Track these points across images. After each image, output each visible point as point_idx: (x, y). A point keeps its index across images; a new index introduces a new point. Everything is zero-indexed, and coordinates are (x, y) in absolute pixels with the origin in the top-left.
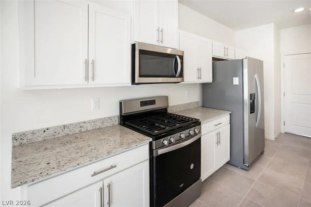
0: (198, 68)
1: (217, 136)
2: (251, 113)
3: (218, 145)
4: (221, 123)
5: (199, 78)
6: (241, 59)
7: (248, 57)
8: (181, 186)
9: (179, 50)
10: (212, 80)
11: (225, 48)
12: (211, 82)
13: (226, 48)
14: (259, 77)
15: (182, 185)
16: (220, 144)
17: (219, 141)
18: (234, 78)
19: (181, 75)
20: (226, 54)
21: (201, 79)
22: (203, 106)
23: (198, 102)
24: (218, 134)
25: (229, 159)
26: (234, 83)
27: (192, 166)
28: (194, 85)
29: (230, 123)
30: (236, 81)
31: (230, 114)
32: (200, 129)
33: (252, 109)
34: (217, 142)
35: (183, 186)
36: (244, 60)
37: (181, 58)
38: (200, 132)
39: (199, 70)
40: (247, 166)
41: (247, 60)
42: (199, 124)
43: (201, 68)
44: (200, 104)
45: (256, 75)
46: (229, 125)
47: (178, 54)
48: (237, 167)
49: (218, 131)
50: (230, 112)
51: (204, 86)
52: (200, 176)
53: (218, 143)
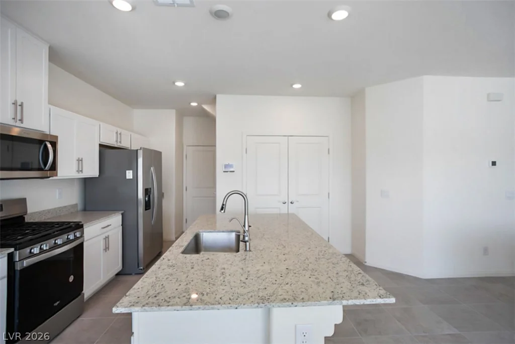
0: (79, 158)
1: (104, 240)
2: (146, 210)
3: (106, 251)
4: (110, 225)
5: (80, 171)
6: (135, 150)
7: (143, 148)
8: (56, 304)
9: (48, 133)
10: (98, 174)
11: (117, 133)
12: (98, 176)
13: (119, 133)
14: (156, 170)
15: (58, 302)
16: (108, 249)
17: (107, 247)
18: (127, 172)
19: (54, 167)
20: (119, 140)
21: (82, 173)
22: (85, 210)
23: (77, 204)
24: (107, 238)
25: (121, 268)
26: (127, 178)
27: (71, 279)
28: (71, 180)
29: (122, 225)
30: (129, 175)
31: (122, 214)
32: (83, 233)
33: (148, 205)
34: (104, 248)
35: (58, 304)
36: (139, 151)
37: (54, 145)
38: (82, 236)
39: (80, 161)
40: (141, 269)
41: (142, 151)
42: (82, 226)
43: (82, 159)
44: (80, 207)
45: (152, 168)
46: (121, 227)
47: (49, 140)
48: (131, 274)
49: (106, 235)
50: (123, 212)
51: (87, 182)
52: (82, 290)
53: (107, 248)
